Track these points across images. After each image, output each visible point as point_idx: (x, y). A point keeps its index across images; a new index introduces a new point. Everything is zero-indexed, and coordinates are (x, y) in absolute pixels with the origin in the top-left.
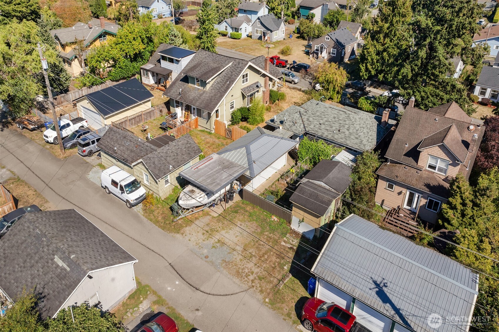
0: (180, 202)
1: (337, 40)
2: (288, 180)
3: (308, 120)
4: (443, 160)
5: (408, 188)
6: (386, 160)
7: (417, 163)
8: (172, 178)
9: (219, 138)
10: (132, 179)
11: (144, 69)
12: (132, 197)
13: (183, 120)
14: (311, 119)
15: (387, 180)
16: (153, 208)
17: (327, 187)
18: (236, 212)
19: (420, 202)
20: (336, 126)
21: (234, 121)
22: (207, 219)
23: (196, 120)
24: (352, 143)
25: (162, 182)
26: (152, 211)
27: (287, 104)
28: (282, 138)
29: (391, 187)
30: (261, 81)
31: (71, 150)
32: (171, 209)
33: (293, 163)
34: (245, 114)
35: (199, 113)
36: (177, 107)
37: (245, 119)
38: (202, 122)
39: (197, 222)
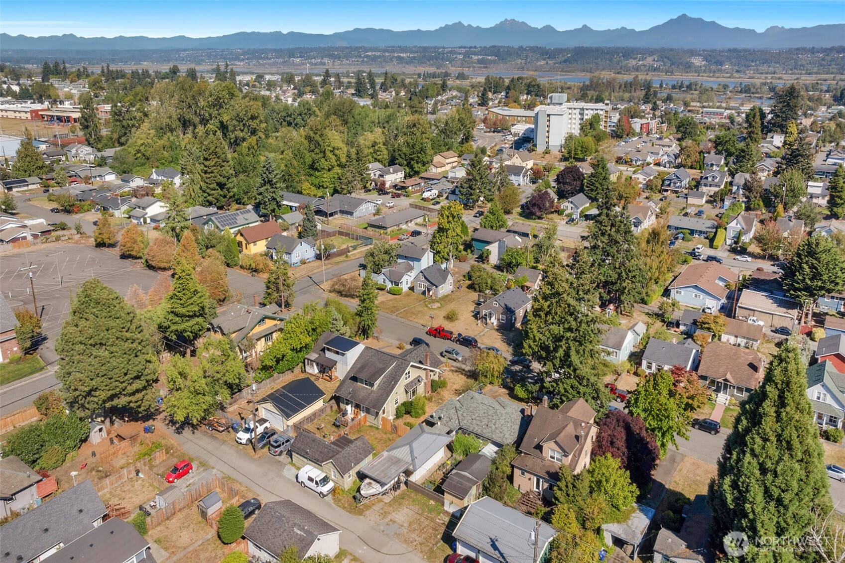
0: (362, 492)
1: (506, 305)
2: (444, 471)
3: (462, 415)
4: (558, 452)
5: (535, 475)
6: (521, 452)
7: (542, 453)
8: (353, 472)
9: (385, 433)
10: (324, 475)
11: (308, 360)
12: (325, 489)
13: (352, 416)
14: (465, 414)
15: (520, 469)
16: (340, 497)
17: (471, 477)
18: (403, 498)
19: (544, 485)
20: (485, 421)
21: (398, 415)
22: (381, 505)
23: (365, 417)
24: (497, 438)
25: (347, 475)
26: (340, 500)
27: (448, 392)
28: (439, 435)
29: (523, 474)
30: (422, 374)
31: (262, 450)
32: (354, 497)
33: (449, 454)
34: (409, 409)
35: (368, 411)
36: (347, 404)
37: (408, 412)
38: (371, 418)
39: (374, 507)
